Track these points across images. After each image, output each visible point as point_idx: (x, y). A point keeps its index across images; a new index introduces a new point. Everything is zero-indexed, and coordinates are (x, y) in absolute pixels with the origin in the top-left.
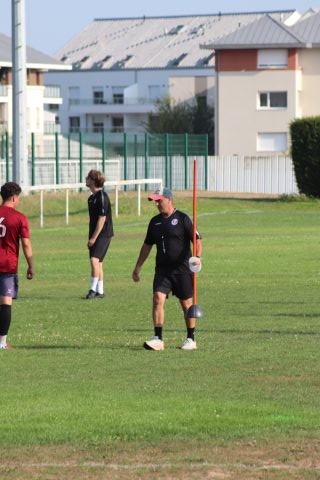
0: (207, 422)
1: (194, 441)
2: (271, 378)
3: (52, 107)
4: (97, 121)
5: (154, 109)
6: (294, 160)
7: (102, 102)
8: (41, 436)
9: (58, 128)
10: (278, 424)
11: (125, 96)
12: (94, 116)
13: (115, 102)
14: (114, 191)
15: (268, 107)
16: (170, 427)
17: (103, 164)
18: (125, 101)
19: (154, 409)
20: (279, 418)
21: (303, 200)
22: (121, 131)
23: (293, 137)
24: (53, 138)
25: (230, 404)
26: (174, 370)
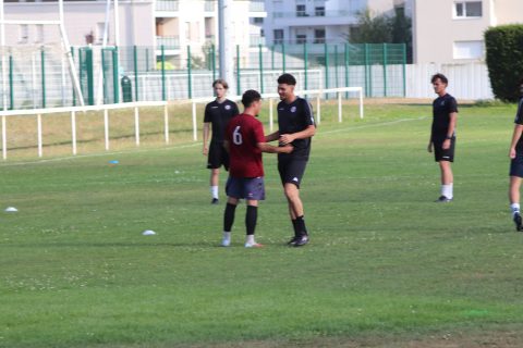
0: (403, 317)
1: (390, 335)
2: (465, 275)
3: (258, 21)
4: (300, 34)
5: (354, 21)
6: (489, 66)
7: (305, 15)
8: (244, 332)
9: (263, 41)
10: (471, 318)
11: (327, 9)
12: (297, 28)
13: (317, 14)
14: (315, 99)
15: (464, 17)
16: (368, 322)
17: (305, 73)
18: (327, 14)
19: (352, 306)
20: (473, 312)
21: (497, 105)
22: (323, 42)
23: (488, 44)
24: (258, 50)
25: (425, 300)
26: (372, 269)
